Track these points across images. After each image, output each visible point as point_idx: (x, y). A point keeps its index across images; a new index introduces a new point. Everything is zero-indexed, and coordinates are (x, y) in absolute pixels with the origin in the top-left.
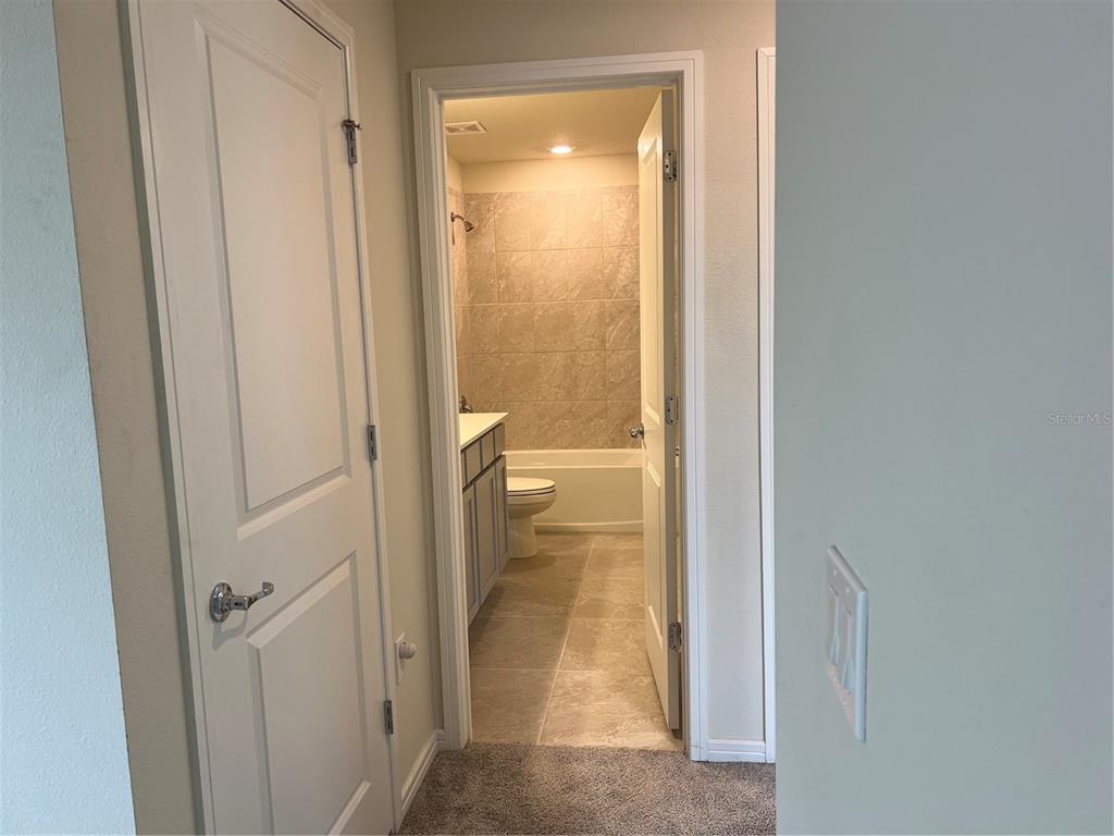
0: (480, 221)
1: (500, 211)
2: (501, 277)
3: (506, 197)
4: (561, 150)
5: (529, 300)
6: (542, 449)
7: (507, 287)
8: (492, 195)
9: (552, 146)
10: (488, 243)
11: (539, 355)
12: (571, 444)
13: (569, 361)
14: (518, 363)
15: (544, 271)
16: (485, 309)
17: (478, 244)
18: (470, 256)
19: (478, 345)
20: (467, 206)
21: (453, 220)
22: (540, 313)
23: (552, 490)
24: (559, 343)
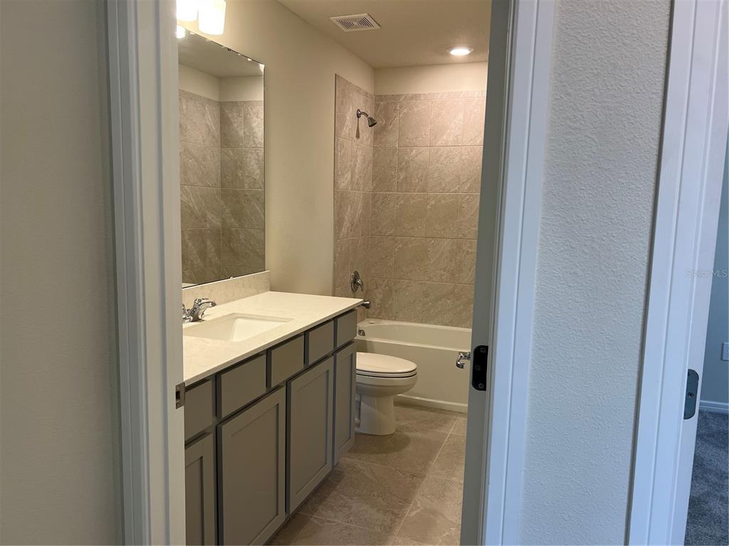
0: (387, 119)
1: (405, 111)
2: (401, 169)
3: (412, 98)
4: (460, 52)
5: (424, 191)
6: (426, 322)
7: (406, 178)
8: (399, 96)
9: (451, 48)
10: (392, 138)
11: (429, 239)
12: (451, 322)
13: (455, 247)
14: (410, 246)
15: (440, 165)
16: (385, 197)
17: (383, 140)
18: (376, 150)
19: (377, 228)
20: (377, 106)
21: (358, 116)
22: (433, 202)
23: (412, 374)
24: (447, 230)
